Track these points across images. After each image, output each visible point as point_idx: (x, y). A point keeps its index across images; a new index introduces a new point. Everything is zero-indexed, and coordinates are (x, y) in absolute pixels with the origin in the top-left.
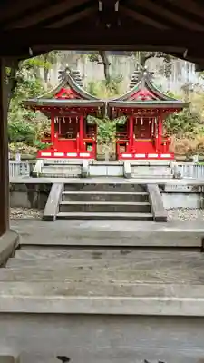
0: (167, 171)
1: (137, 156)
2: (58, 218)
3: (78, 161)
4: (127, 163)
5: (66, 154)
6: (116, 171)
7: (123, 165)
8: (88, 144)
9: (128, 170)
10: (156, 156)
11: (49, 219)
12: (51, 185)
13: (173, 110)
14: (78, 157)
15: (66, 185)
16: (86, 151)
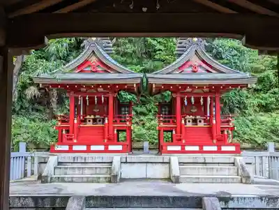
0: (228, 172)
1: (188, 148)
3: (106, 157)
5: (89, 146)
6: (159, 171)
7: (169, 163)
8: (119, 131)
9: (176, 170)
10: (215, 148)
13: (235, 86)
14: (106, 151)
15: (88, 198)
16: (117, 142)
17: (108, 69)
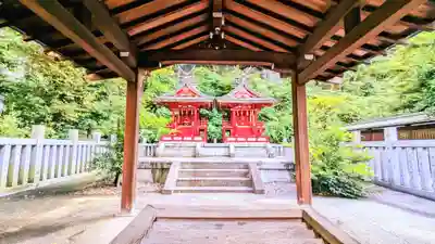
0: (264, 151)
1: (239, 139)
2: (176, 191)
3: (193, 144)
4: (232, 145)
5: (183, 138)
6: (223, 151)
7: (228, 147)
8: (201, 130)
9: (232, 151)
10: (254, 139)
11: (168, 192)
12: (170, 164)
13: (266, 104)
14: (193, 140)
15: (182, 163)
16: (199, 135)
17: (194, 94)
